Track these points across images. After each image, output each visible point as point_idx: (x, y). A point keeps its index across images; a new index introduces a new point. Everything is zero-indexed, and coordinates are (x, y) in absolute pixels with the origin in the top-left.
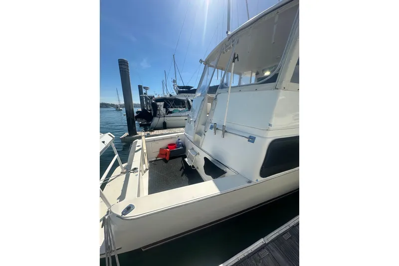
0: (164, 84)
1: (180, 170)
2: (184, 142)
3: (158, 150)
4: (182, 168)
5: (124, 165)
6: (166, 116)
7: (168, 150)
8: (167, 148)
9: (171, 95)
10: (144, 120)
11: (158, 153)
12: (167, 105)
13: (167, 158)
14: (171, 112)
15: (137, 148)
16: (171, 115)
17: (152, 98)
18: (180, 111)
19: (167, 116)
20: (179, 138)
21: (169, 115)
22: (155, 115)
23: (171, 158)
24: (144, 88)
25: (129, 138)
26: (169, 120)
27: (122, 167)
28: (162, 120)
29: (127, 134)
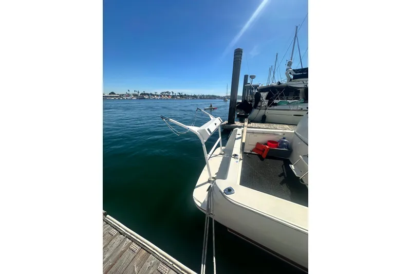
0: (272, 71)
1: (280, 176)
2: (292, 143)
3: (255, 144)
4: (282, 174)
5: (223, 148)
6: (268, 108)
7: (268, 147)
8: (266, 144)
9: (279, 83)
10: (243, 111)
11: (254, 147)
12: (272, 96)
13: (264, 156)
14: (276, 104)
15: (237, 136)
16: (275, 107)
17: (256, 87)
18: (288, 104)
19: (270, 108)
20: (284, 136)
21: (272, 107)
22: (256, 107)
23: (268, 157)
24: (251, 77)
25: (228, 125)
26: (271, 113)
27: (221, 148)
28: (262, 112)
29: (226, 122)
